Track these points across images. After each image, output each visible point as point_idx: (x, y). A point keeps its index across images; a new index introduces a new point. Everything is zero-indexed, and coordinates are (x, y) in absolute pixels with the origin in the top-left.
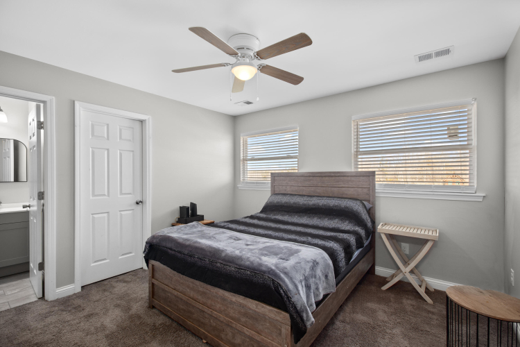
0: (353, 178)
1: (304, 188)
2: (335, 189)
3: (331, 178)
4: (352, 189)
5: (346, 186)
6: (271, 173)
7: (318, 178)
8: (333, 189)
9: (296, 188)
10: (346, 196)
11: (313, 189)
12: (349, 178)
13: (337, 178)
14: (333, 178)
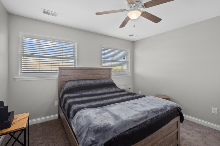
0: (104, 71)
1: (82, 76)
2: (98, 75)
3: (96, 71)
4: (104, 75)
5: (102, 74)
6: (59, 68)
7: (90, 71)
8: (97, 75)
9: (78, 76)
10: (102, 78)
11: (87, 76)
12: (103, 71)
13: (98, 70)
14: (97, 71)
